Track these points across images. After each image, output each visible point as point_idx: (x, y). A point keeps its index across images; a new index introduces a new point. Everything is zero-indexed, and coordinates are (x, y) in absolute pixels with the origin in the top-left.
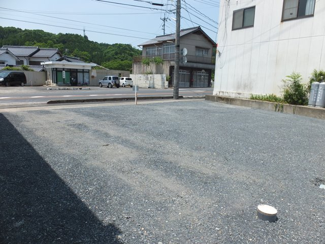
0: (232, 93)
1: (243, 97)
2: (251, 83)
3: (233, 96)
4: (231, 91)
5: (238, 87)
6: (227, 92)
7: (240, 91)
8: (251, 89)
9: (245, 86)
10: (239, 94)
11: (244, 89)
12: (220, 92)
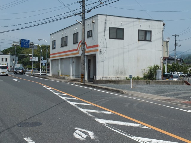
0: (113, 77)
1: (120, 79)
2: (125, 71)
3: (114, 79)
4: (112, 76)
5: (117, 73)
6: (109, 77)
7: (118, 76)
8: (125, 74)
9: (121, 73)
10: (118, 77)
11: (121, 74)
12: (103, 78)
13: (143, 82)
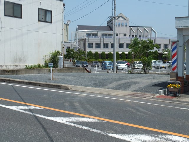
0: (11, 66)
1: (19, 68)
2: (24, 58)
3: (11, 68)
4: (9, 64)
5: (15, 61)
6: (6, 66)
7: (16, 64)
8: (24, 61)
9: (20, 60)
10: (16, 66)
11: (20, 62)
13: (45, 71)
